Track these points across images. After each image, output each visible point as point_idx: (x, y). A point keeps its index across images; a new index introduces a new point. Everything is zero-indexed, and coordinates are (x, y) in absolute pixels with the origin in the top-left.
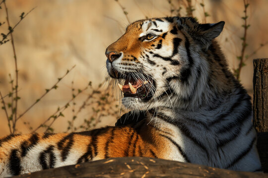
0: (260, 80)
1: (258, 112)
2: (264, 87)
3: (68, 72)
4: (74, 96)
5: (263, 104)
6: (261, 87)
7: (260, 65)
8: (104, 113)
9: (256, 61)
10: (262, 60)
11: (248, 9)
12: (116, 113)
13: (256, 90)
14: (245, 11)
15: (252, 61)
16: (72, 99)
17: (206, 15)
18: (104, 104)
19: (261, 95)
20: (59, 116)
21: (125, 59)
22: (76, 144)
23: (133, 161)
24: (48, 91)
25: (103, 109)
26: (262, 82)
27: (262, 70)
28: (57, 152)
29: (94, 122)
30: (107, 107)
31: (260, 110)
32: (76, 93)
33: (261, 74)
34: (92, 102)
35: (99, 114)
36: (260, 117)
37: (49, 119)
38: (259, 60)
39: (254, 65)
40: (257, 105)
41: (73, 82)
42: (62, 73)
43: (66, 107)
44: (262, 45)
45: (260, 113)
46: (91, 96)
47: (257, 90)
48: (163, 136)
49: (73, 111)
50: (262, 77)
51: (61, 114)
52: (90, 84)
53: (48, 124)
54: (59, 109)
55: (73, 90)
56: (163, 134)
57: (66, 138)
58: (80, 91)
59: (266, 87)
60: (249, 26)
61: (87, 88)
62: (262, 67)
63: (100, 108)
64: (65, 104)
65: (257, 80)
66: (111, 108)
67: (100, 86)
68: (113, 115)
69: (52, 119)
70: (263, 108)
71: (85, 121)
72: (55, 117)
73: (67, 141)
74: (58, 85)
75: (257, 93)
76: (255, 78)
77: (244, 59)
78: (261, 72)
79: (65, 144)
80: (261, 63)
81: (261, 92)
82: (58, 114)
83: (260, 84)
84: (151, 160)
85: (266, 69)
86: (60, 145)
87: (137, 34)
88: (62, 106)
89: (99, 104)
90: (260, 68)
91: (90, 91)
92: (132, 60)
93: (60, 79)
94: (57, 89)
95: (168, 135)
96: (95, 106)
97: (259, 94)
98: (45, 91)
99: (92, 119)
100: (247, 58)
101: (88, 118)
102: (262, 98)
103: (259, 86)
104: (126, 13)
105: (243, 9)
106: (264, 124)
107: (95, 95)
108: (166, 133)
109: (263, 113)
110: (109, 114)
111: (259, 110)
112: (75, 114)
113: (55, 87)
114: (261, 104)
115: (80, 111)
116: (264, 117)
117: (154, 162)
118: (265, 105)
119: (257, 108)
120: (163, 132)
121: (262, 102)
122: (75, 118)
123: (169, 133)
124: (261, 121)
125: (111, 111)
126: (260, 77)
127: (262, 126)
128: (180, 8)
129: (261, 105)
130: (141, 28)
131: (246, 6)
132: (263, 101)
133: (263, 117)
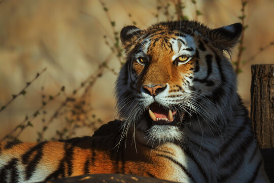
0: (259, 89)
1: (256, 125)
2: (263, 97)
3: (38, 75)
4: (44, 104)
5: (261, 117)
6: (259, 97)
7: (259, 71)
8: (79, 123)
9: (254, 67)
10: (261, 66)
11: (246, 8)
12: (93, 124)
13: (253, 100)
14: (243, 10)
15: (250, 67)
16: (42, 107)
17: (198, 13)
18: (79, 114)
19: (259, 106)
20: (27, 126)
21: (172, 91)
22: (45, 157)
23: (112, 178)
24: (15, 97)
25: (78, 119)
26: (261, 91)
27: (261, 78)
28: (21, 168)
29: (67, 134)
30: (82, 117)
31: (259, 123)
32: (46, 100)
33: (260, 82)
34: (66, 111)
35: (73, 125)
36: (258, 132)
37: (15, 129)
38: (257, 65)
39: (252, 72)
40: (254, 118)
41: (43, 88)
42: (31, 77)
43: (35, 115)
44: (262, 49)
45: (258, 127)
46: (64, 104)
47: (255, 101)
48: (161, 156)
49: (43, 120)
50: (261, 85)
51: (29, 124)
52: (63, 89)
53: (15, 134)
54: (27, 118)
55: (44, 96)
56: (160, 153)
57: (32, 150)
58: (51, 98)
59: (266, 97)
60: (247, 26)
61: (59, 94)
62: (261, 74)
63: (75, 118)
64: (34, 112)
65: (255, 89)
66: (87, 118)
67: (75, 92)
68: (89, 126)
69: (19, 129)
70: (262, 121)
71: (58, 133)
72: (23, 127)
73: (35, 153)
74: (26, 90)
75: (255, 103)
76: (253, 87)
77: (241, 65)
78: (260, 80)
79: (32, 157)
80: (260, 69)
81: (259, 103)
82: (26, 123)
83: (259, 93)
84: (133, 178)
85: (265, 76)
86: (25, 158)
87: (170, 59)
88: (30, 114)
89: (74, 113)
90: (259, 76)
91: (63, 98)
92: (178, 91)
93: (28, 84)
94: (26, 94)
95: (168, 154)
96: (69, 115)
97: (258, 105)
98: (12, 97)
99: (65, 130)
100: (244, 63)
101: (60, 129)
102: (261, 110)
103: (257, 96)
104: (106, 10)
105: (241, 7)
106: (262, 140)
107: (70, 103)
108: (164, 152)
109: (261, 127)
110: (85, 125)
111: (257, 123)
112: (46, 124)
113: (23, 92)
114: (260, 116)
115: (51, 120)
116: (263, 132)
117: (137, 180)
118: (263, 118)
119: (255, 122)
120: (161, 151)
121: (260, 114)
122: (45, 128)
123: (169, 153)
124: (259, 137)
125: (87, 122)
126: (259, 86)
127: (260, 141)
128: (169, 5)
129: (260, 118)
130: (172, 50)
131: (244, 4)
132: (262, 113)
133: (261, 132)
